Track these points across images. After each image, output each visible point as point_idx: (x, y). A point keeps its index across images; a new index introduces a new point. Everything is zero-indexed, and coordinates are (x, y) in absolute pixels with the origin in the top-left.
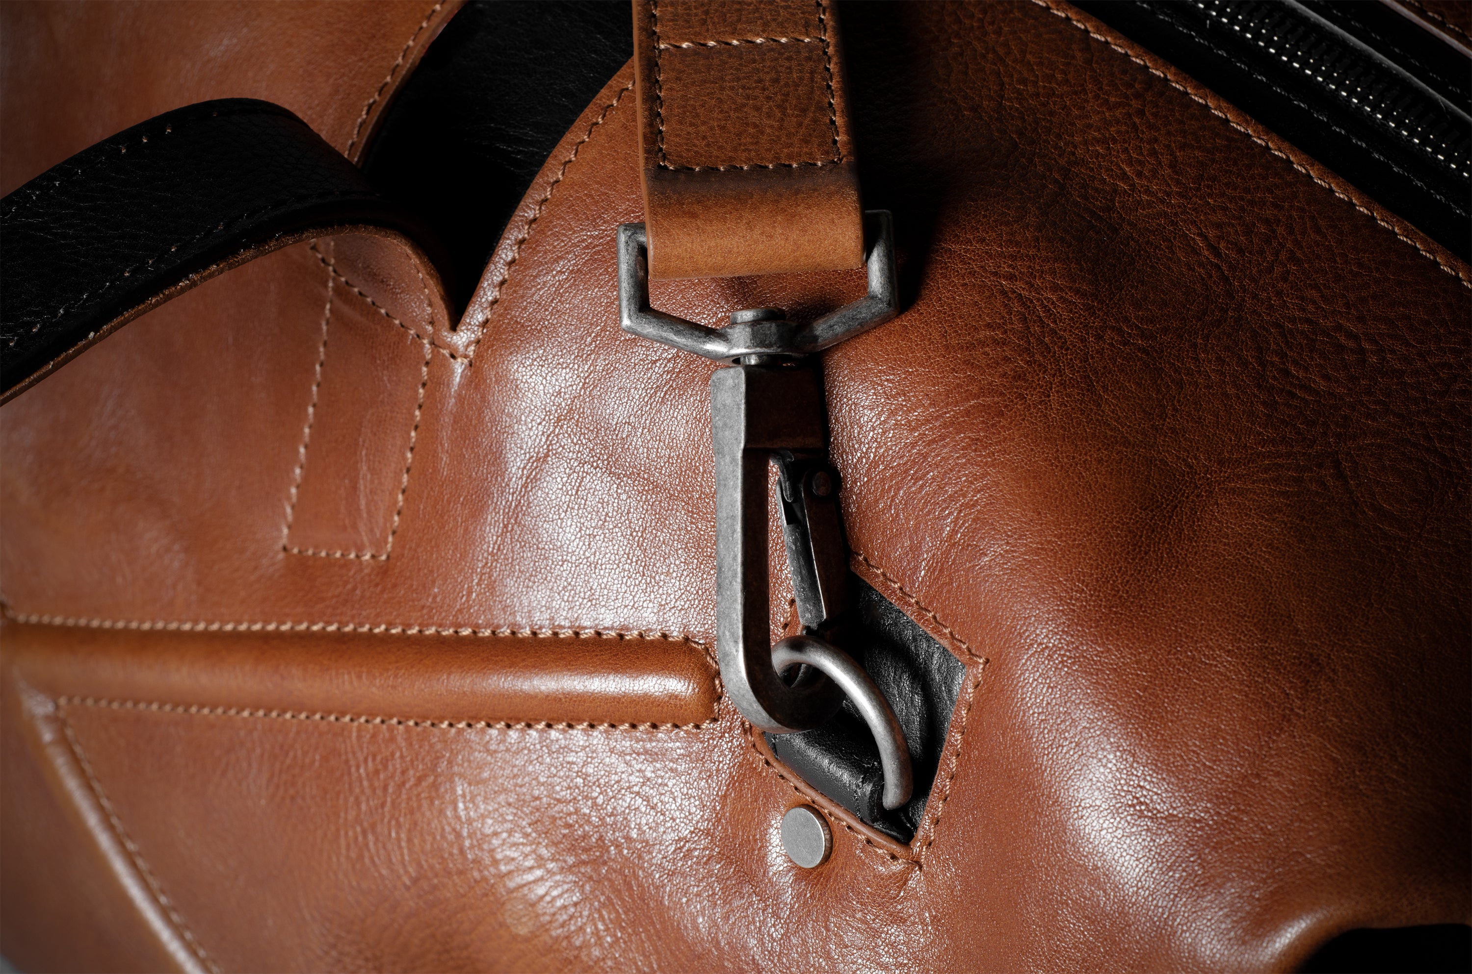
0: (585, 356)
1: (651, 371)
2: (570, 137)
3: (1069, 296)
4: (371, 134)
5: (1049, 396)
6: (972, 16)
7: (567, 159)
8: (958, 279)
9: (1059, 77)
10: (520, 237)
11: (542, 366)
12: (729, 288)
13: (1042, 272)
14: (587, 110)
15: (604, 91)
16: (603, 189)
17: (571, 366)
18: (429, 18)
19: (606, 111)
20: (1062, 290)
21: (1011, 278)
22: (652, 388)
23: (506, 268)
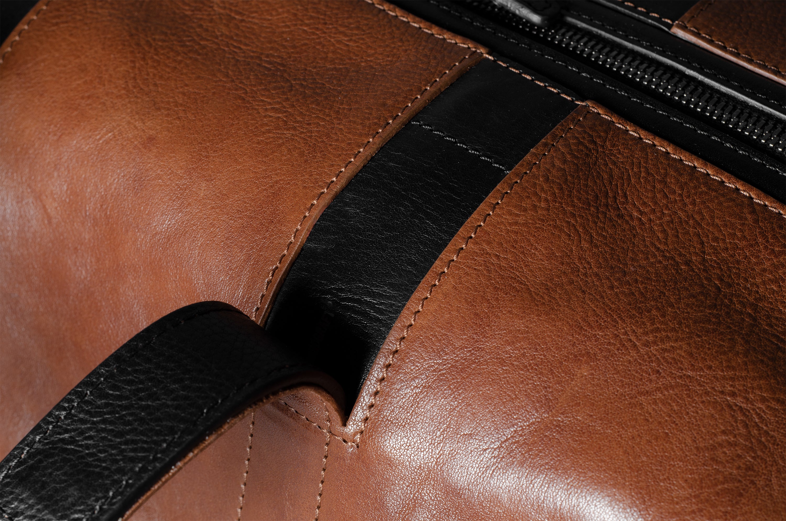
0: (436, 444)
1: (482, 456)
2: (417, 295)
3: (773, 404)
4: (276, 289)
5: (771, 481)
6: (674, 192)
7: (416, 310)
8: (698, 398)
9: (739, 234)
10: (387, 363)
11: (408, 450)
12: (538, 402)
13: (753, 388)
14: (427, 276)
15: (437, 262)
16: (443, 331)
17: (427, 450)
18: (309, 210)
19: (441, 276)
20: (768, 401)
21: (733, 394)
22: (484, 467)
23: (378, 384)
